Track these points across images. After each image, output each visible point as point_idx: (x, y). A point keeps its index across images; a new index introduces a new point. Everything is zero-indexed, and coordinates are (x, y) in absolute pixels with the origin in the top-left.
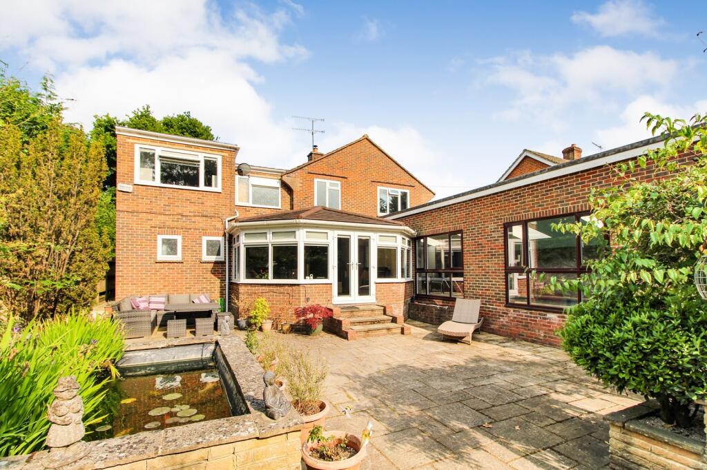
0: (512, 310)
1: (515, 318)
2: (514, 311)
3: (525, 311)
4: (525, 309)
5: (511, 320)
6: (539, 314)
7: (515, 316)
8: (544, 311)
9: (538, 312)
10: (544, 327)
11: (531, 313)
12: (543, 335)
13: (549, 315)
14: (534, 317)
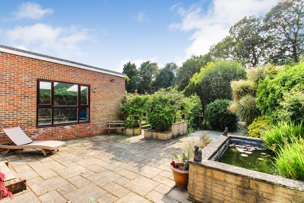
0: (42, 129)
1: (44, 133)
2: (43, 129)
3: (52, 128)
4: (52, 127)
5: (41, 135)
6: (60, 128)
7: (45, 132)
8: (63, 126)
9: (59, 127)
10: (63, 133)
11: (55, 128)
12: (62, 137)
13: (66, 127)
14: (57, 130)
